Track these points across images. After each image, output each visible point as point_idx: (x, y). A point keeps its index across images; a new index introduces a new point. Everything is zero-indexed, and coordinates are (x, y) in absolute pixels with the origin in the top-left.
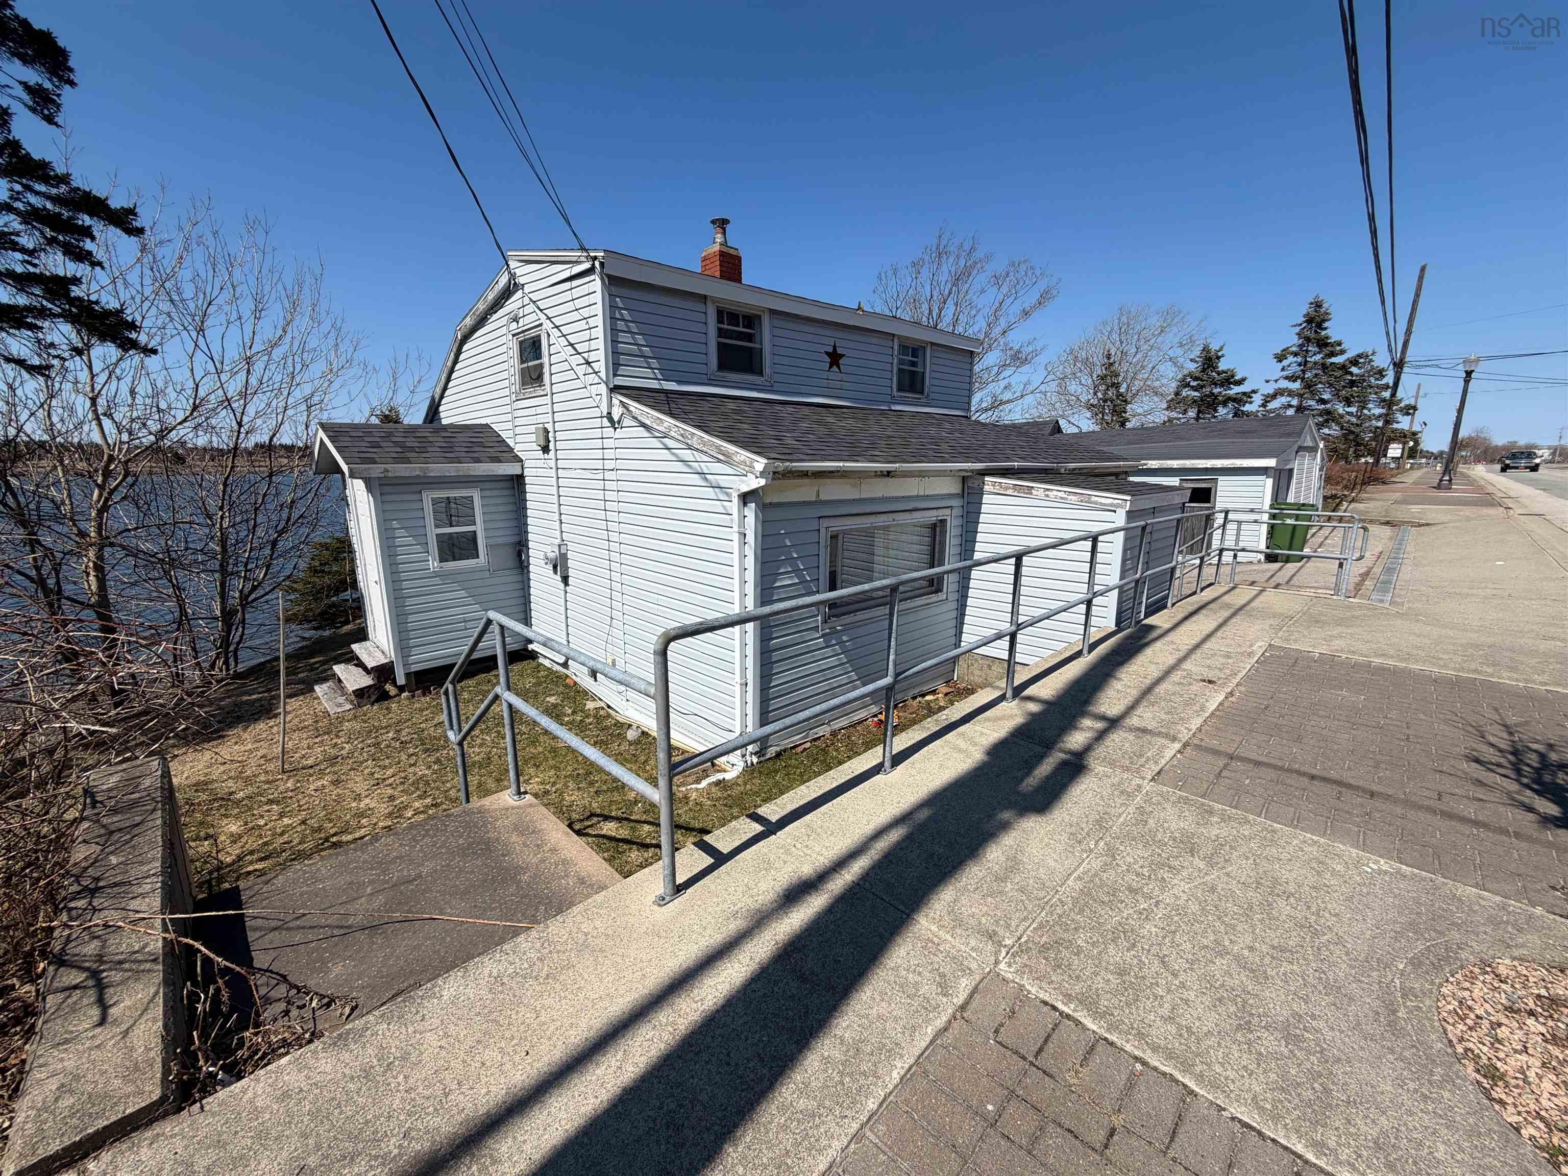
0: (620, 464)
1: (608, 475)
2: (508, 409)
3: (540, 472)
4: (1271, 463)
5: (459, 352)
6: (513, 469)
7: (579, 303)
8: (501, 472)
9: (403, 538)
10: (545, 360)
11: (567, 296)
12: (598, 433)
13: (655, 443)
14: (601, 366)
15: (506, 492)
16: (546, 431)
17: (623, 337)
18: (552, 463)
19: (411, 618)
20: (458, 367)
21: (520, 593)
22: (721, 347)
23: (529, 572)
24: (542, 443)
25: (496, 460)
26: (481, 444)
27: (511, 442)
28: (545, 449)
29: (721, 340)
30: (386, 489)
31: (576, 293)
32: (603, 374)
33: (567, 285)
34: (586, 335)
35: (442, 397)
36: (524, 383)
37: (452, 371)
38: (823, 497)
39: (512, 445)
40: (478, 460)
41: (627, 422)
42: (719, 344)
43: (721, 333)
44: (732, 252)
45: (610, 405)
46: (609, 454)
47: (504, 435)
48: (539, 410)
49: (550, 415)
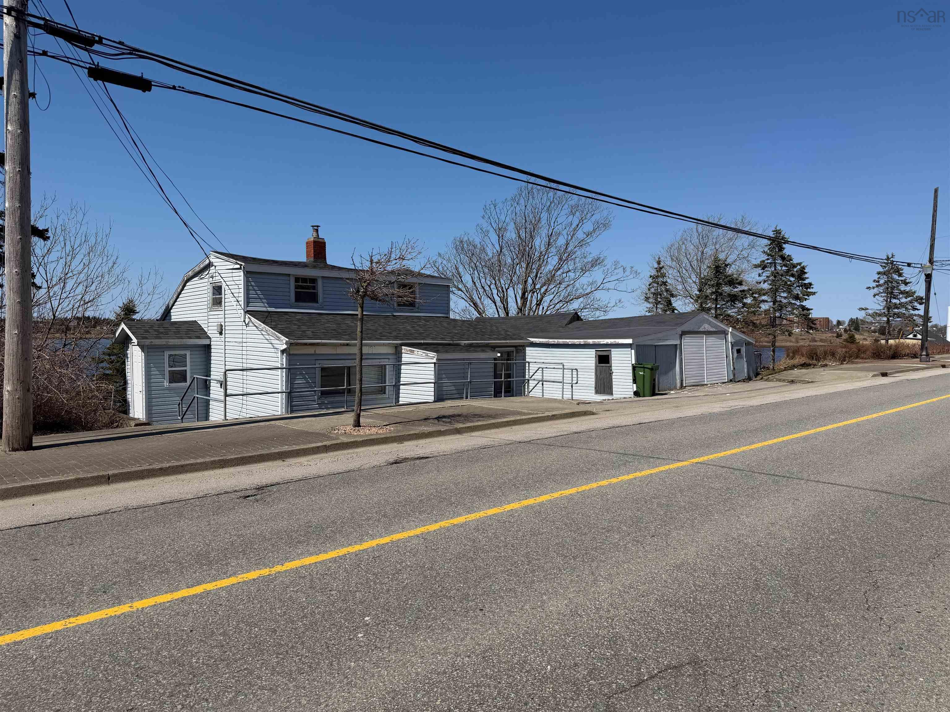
0: (249, 340)
1: (244, 344)
2: (206, 314)
3: (218, 343)
4: (630, 341)
5: (184, 286)
6: (206, 342)
7: (235, 279)
8: (200, 343)
9: (154, 371)
10: (223, 296)
11: (230, 275)
12: (241, 328)
13: (259, 333)
14: (242, 303)
15: (202, 352)
16: (221, 326)
17: (251, 292)
18: (223, 339)
19: (154, 408)
20: (183, 292)
21: (205, 404)
22: (296, 293)
23: (210, 390)
24: (219, 331)
25: (199, 338)
26: (192, 331)
27: (206, 329)
28: (221, 333)
29: (297, 290)
30: (150, 350)
31: (234, 275)
32: (243, 306)
33: (231, 271)
34: (237, 291)
35: (173, 305)
36: (214, 304)
37: (180, 294)
38: (317, 352)
39: (206, 331)
40: (190, 338)
41: (251, 324)
42: (296, 292)
43: (297, 287)
44: (320, 240)
45: (245, 318)
46: (244, 336)
47: (203, 326)
48: (219, 316)
49: (223, 319)
